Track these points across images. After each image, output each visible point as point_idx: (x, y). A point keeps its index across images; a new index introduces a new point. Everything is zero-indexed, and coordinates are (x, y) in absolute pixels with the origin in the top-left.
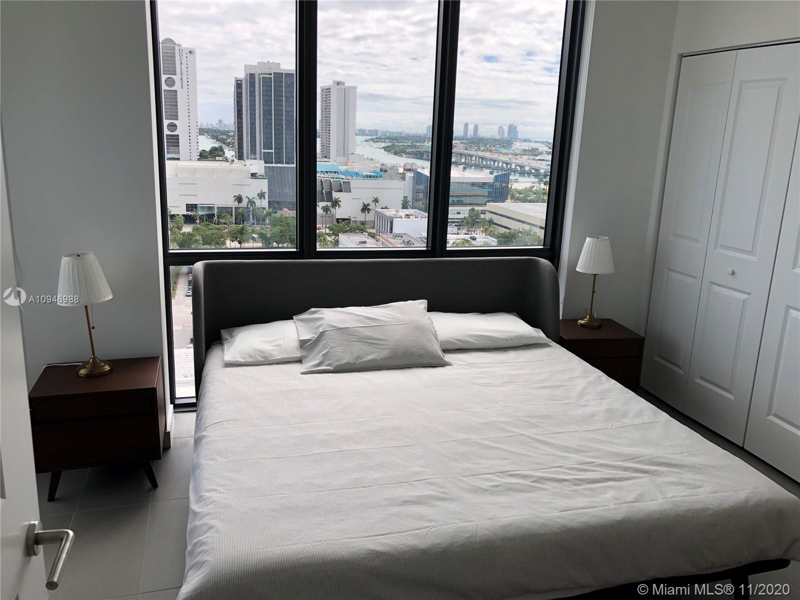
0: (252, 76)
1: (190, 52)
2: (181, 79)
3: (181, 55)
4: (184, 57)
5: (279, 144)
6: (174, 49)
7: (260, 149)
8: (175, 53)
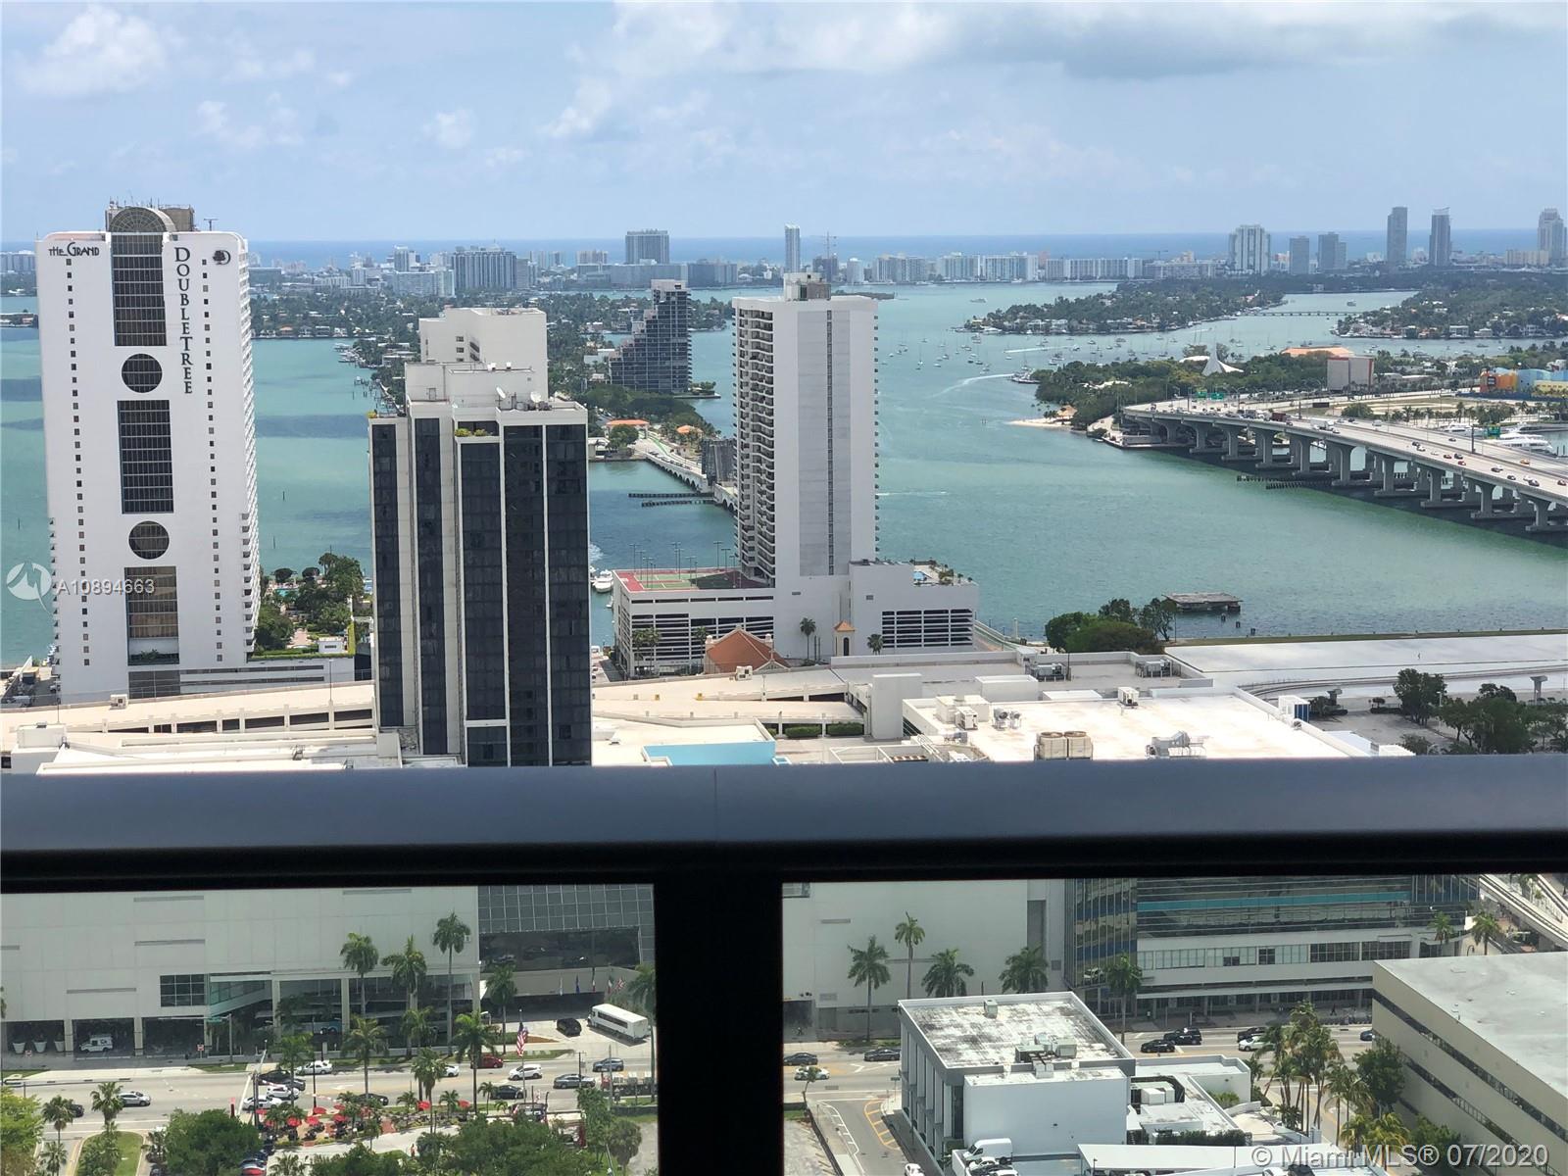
0: (426, 434)
1: (219, 256)
2: (185, 359)
3: (183, 270)
4: (195, 277)
5: (529, 695)
6: (157, 245)
7: (459, 723)
8: (158, 262)
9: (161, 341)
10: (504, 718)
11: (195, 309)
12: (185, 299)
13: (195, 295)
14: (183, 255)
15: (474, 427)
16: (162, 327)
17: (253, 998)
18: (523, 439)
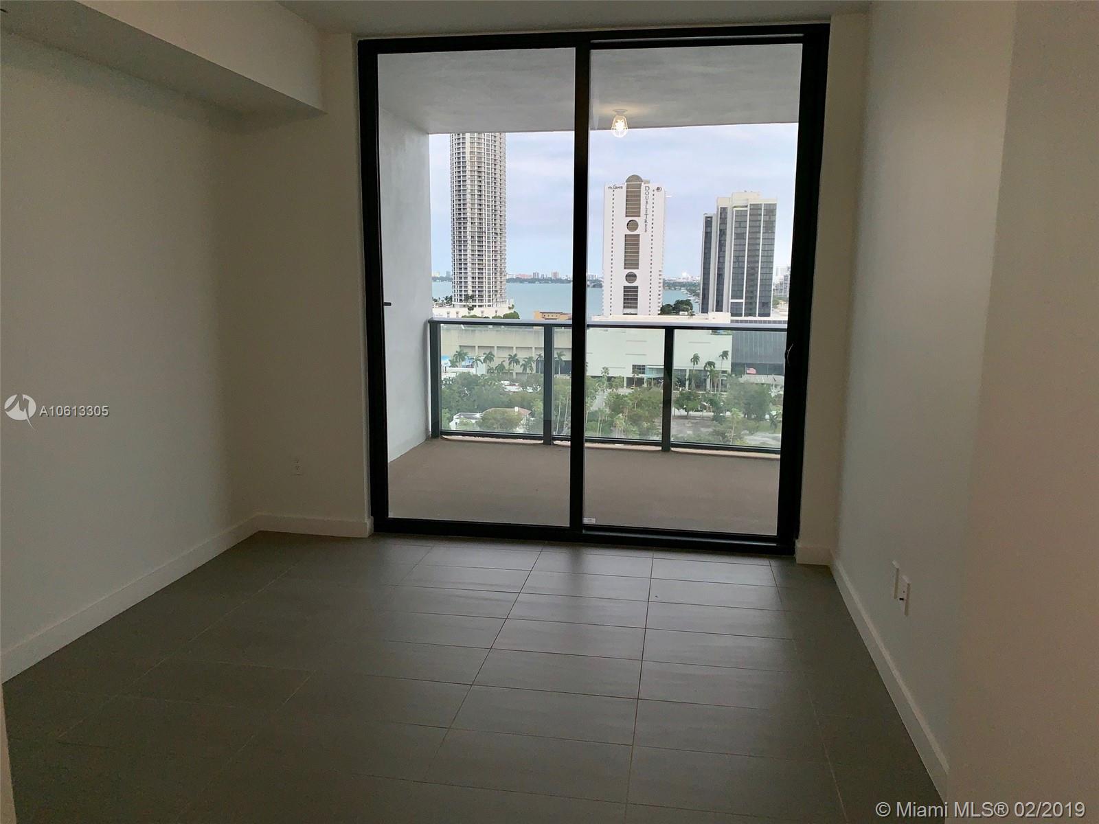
0: (723, 211)
1: (658, 189)
2: (646, 221)
3: (647, 194)
4: (651, 195)
5: (752, 292)
6: (640, 186)
7: (728, 299)
8: (640, 191)
9: (639, 216)
10: (742, 299)
11: (650, 205)
12: (647, 202)
13: (650, 201)
14: (647, 189)
15: (739, 206)
16: (639, 212)
18: (756, 208)
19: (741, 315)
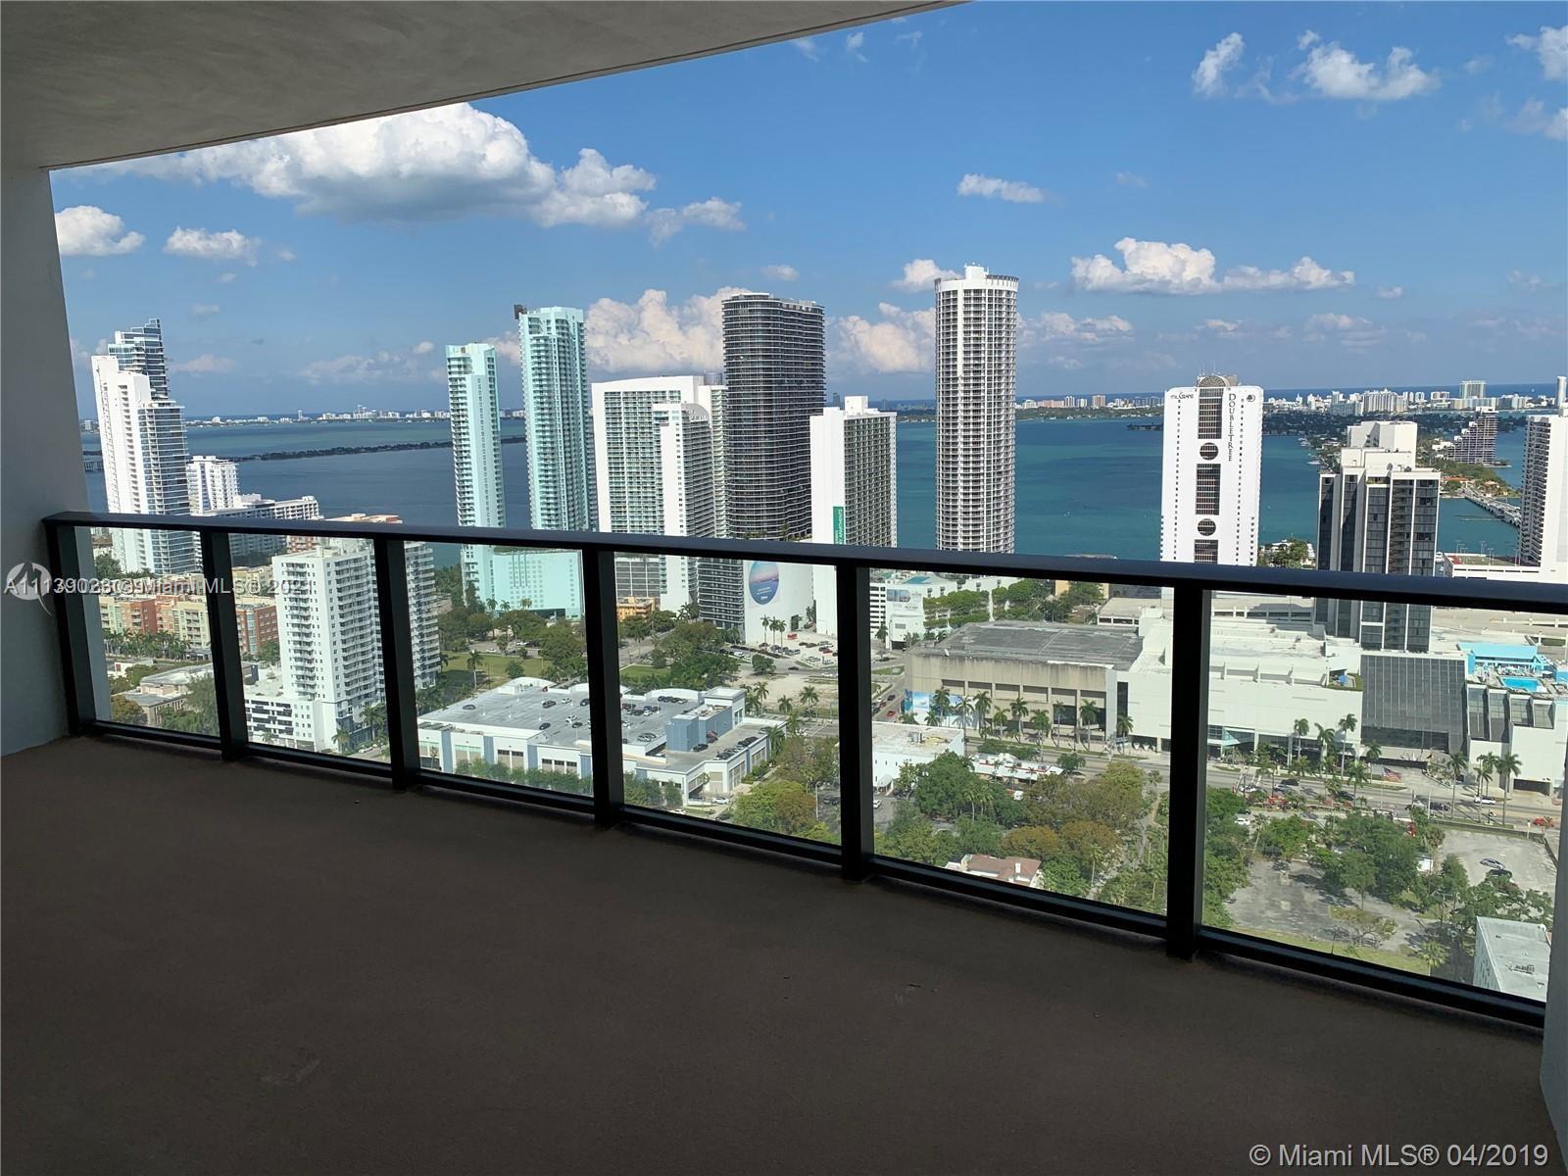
1: (1250, 397)
2: (1230, 445)
3: (1232, 404)
4: (1238, 407)
5: (1396, 612)
6: (1221, 393)
7: (1357, 620)
8: (1221, 401)
9: (1219, 436)
10: (1381, 621)
11: (1236, 423)
12: (1232, 418)
14: (1232, 397)
15: (1377, 480)
16: (1220, 430)
17: (1245, 740)
18: (1404, 487)
19: (1377, 647)
